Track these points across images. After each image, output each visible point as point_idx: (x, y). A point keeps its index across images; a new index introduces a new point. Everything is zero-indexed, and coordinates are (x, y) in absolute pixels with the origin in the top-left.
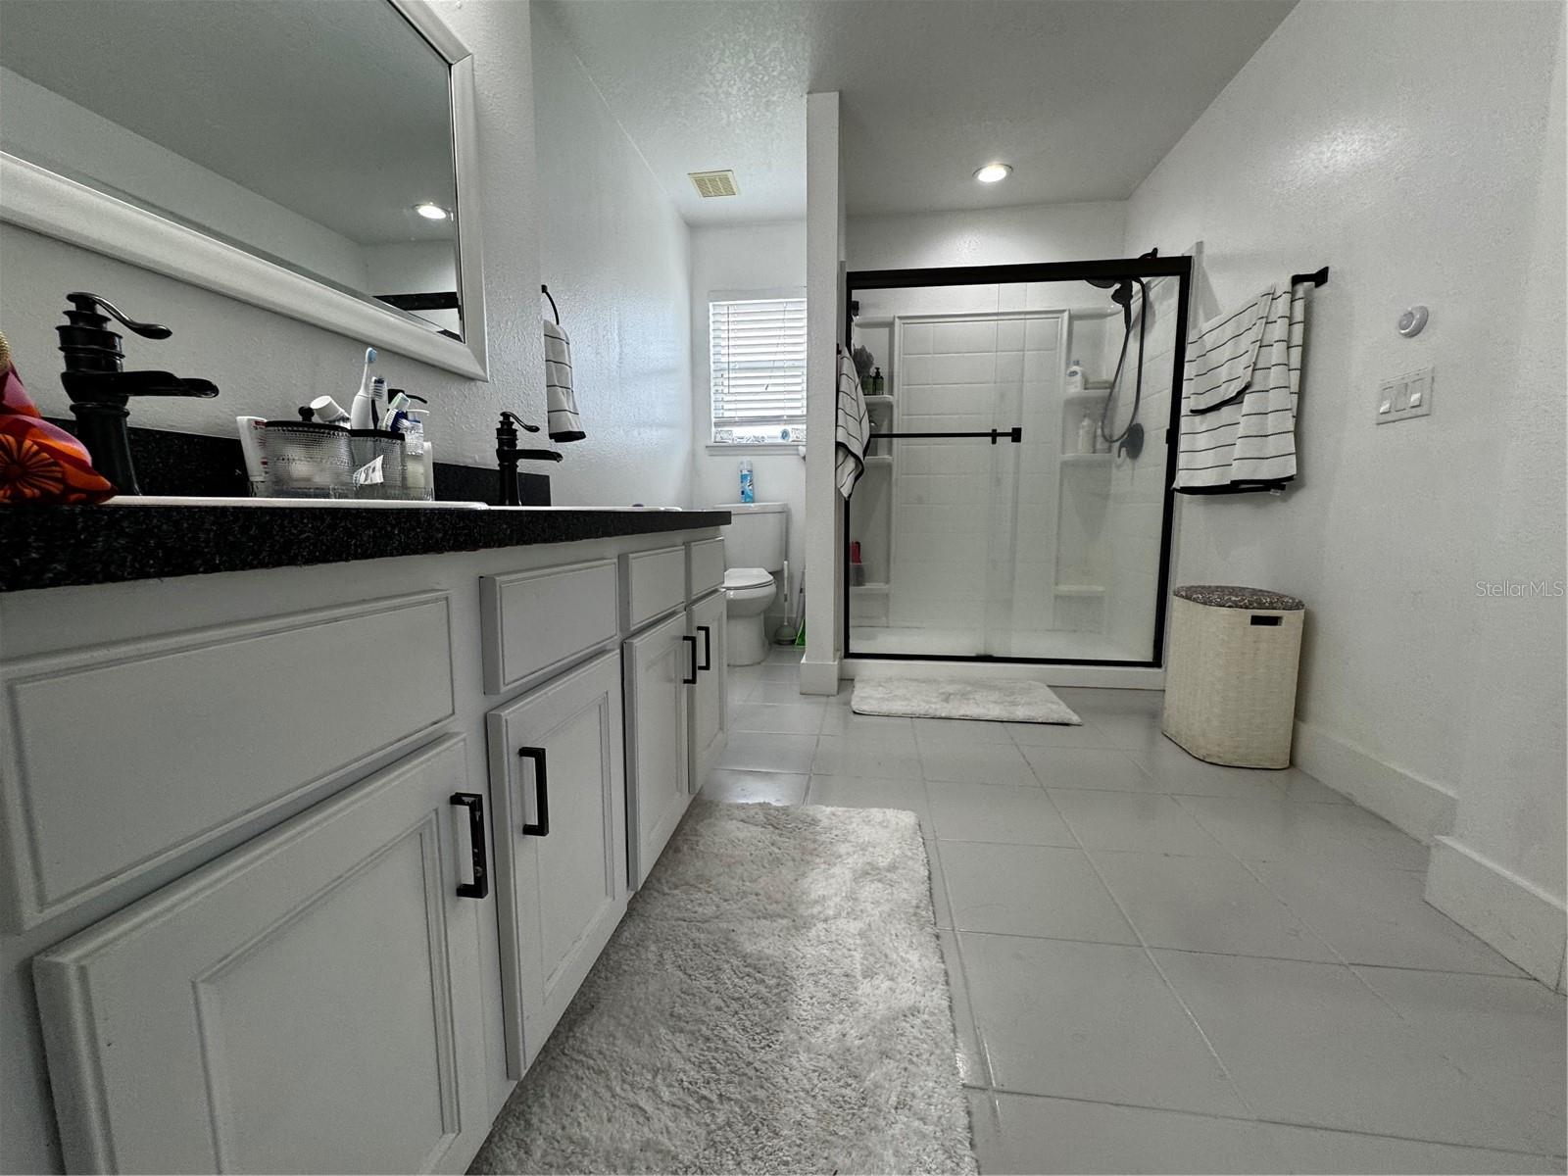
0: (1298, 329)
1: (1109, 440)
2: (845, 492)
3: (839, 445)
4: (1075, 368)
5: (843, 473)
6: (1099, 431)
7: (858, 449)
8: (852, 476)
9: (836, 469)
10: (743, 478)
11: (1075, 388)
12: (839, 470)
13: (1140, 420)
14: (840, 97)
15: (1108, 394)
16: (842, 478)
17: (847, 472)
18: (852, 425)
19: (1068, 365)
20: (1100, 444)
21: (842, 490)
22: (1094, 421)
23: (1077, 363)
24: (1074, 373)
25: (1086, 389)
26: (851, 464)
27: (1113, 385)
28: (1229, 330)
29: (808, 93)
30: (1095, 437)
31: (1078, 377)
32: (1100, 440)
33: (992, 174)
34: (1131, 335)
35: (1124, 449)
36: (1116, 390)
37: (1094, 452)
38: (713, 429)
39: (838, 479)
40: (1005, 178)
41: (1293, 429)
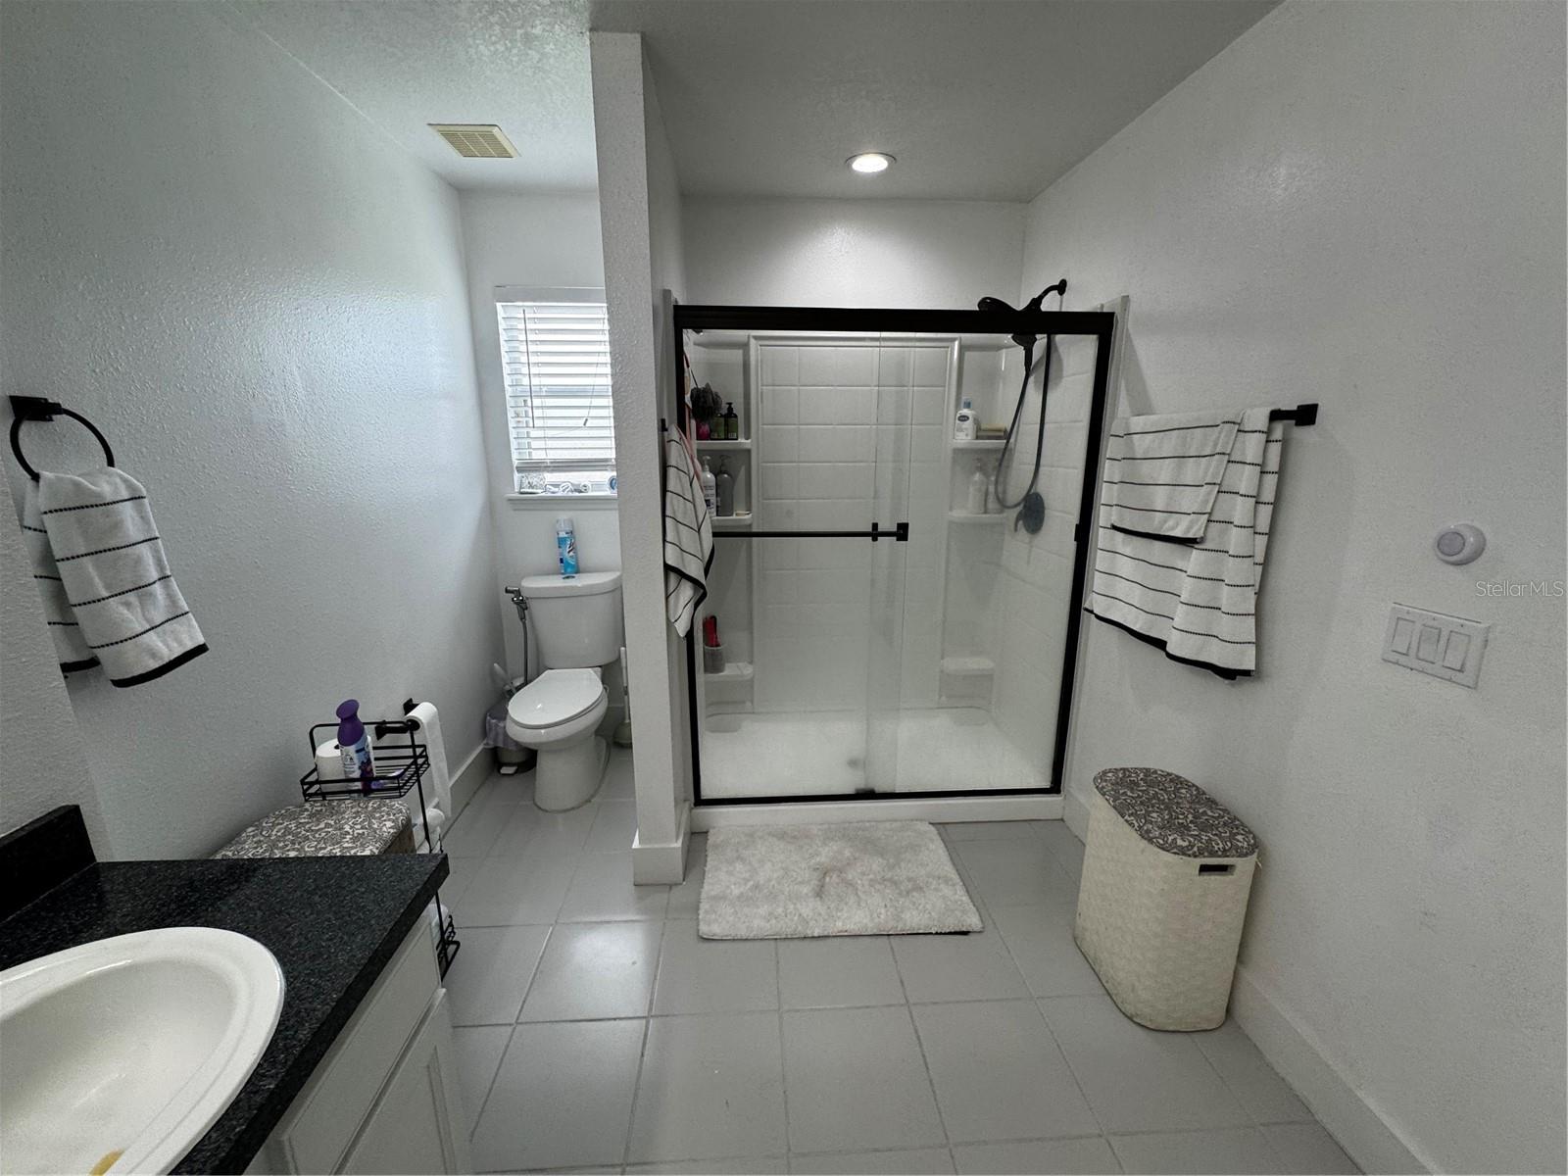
0: (1271, 481)
1: (1003, 505)
2: (681, 628)
3: (668, 568)
4: (965, 412)
5: (676, 606)
6: (992, 489)
7: (695, 569)
8: (691, 606)
9: (667, 598)
10: (561, 542)
11: (964, 437)
12: (672, 599)
13: (1042, 488)
14: (642, 39)
15: (1003, 446)
16: (675, 611)
17: (682, 603)
18: (687, 538)
19: (957, 407)
20: (992, 504)
21: (677, 625)
22: (986, 475)
23: (968, 405)
24: (964, 418)
25: (977, 438)
26: (687, 592)
27: (1007, 435)
28: (1170, 444)
29: (591, 30)
30: (987, 494)
31: (969, 425)
32: (991, 498)
33: (870, 164)
34: (1031, 379)
35: (1021, 522)
36: (1012, 440)
37: (985, 512)
38: (517, 476)
39: (671, 612)
40: (886, 170)
41: (1253, 612)
